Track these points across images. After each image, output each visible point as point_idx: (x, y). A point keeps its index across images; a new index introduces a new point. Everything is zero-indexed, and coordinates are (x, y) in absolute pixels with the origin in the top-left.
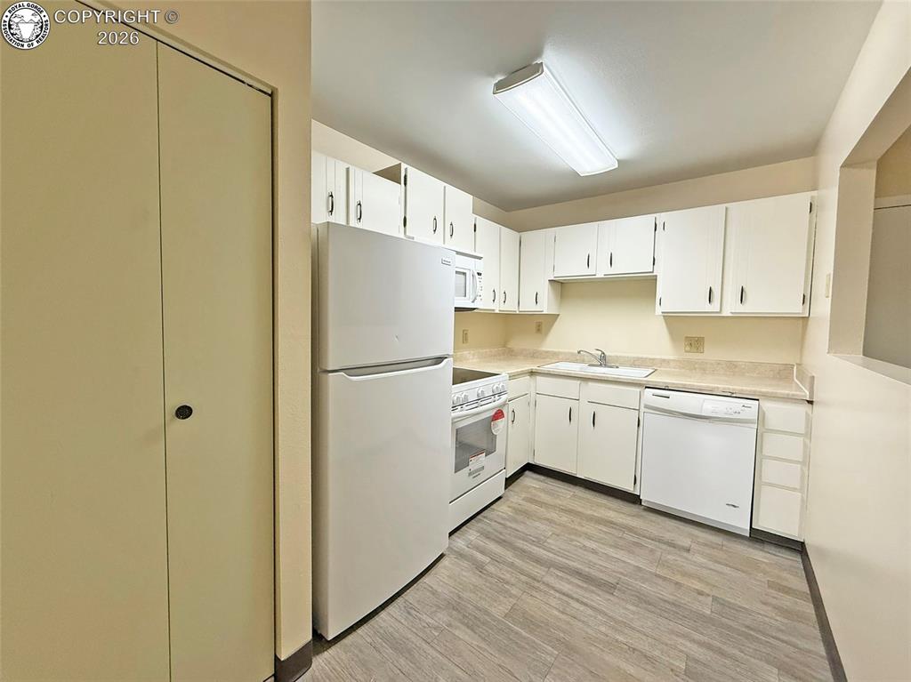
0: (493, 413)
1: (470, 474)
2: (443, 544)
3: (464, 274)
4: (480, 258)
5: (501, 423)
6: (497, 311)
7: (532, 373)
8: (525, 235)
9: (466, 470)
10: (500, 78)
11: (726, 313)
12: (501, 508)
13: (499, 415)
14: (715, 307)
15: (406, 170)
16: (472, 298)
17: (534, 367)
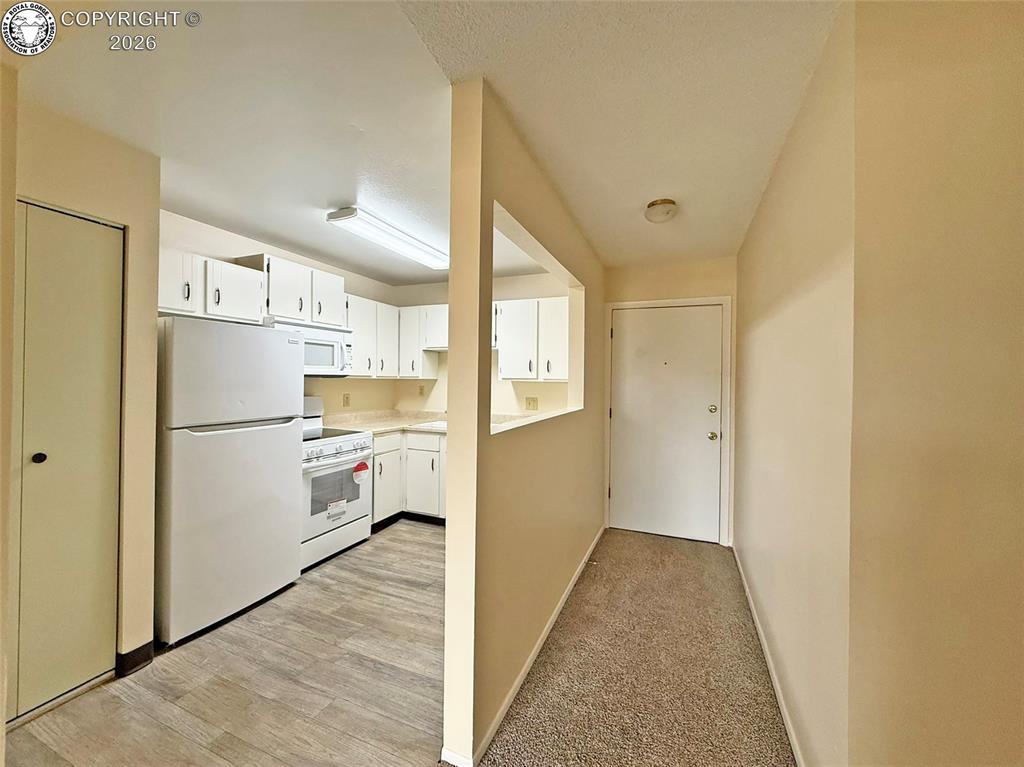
0: (355, 465)
1: (328, 518)
2: (295, 576)
3: (333, 346)
4: (350, 332)
5: (365, 475)
6: (374, 377)
7: (404, 431)
8: (404, 310)
9: (324, 514)
10: (332, 211)
11: (541, 380)
12: (366, 547)
13: (362, 466)
14: (533, 375)
15: (269, 259)
16: (340, 366)
17: (405, 426)
